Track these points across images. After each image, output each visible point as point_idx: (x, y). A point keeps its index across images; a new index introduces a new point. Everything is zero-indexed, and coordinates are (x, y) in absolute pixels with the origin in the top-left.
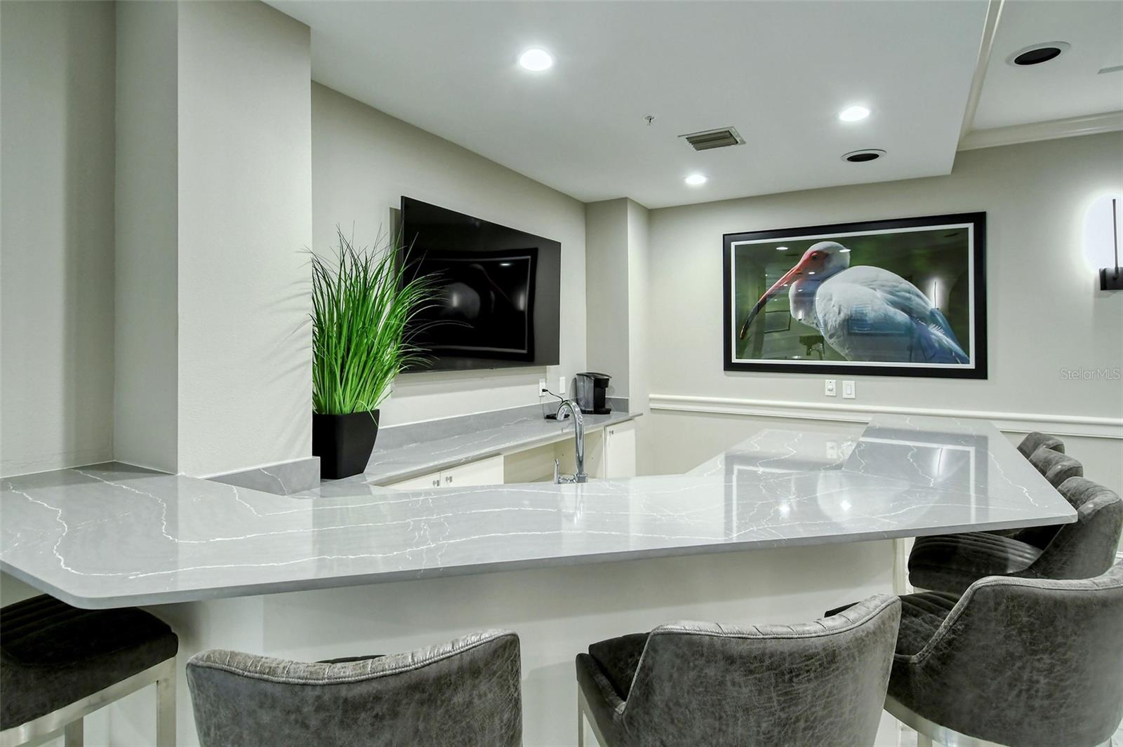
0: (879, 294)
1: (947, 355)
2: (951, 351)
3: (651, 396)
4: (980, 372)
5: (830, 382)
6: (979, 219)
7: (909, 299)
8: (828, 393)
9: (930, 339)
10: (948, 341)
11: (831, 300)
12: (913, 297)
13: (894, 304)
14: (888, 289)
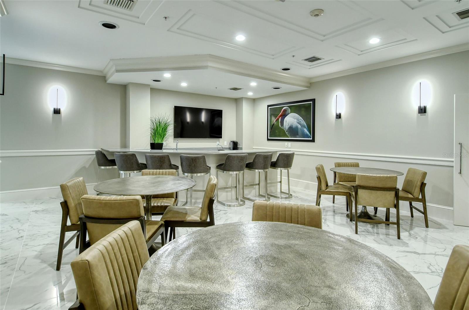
0: (296, 120)
1: (307, 136)
2: (308, 135)
3: (254, 147)
4: (313, 141)
5: (286, 143)
6: (314, 100)
7: (301, 121)
8: (286, 146)
9: (304, 132)
10: (308, 133)
11: (287, 122)
12: (302, 121)
13: (298, 123)
14: (297, 119)
